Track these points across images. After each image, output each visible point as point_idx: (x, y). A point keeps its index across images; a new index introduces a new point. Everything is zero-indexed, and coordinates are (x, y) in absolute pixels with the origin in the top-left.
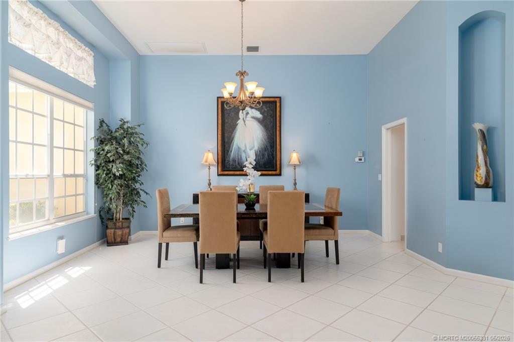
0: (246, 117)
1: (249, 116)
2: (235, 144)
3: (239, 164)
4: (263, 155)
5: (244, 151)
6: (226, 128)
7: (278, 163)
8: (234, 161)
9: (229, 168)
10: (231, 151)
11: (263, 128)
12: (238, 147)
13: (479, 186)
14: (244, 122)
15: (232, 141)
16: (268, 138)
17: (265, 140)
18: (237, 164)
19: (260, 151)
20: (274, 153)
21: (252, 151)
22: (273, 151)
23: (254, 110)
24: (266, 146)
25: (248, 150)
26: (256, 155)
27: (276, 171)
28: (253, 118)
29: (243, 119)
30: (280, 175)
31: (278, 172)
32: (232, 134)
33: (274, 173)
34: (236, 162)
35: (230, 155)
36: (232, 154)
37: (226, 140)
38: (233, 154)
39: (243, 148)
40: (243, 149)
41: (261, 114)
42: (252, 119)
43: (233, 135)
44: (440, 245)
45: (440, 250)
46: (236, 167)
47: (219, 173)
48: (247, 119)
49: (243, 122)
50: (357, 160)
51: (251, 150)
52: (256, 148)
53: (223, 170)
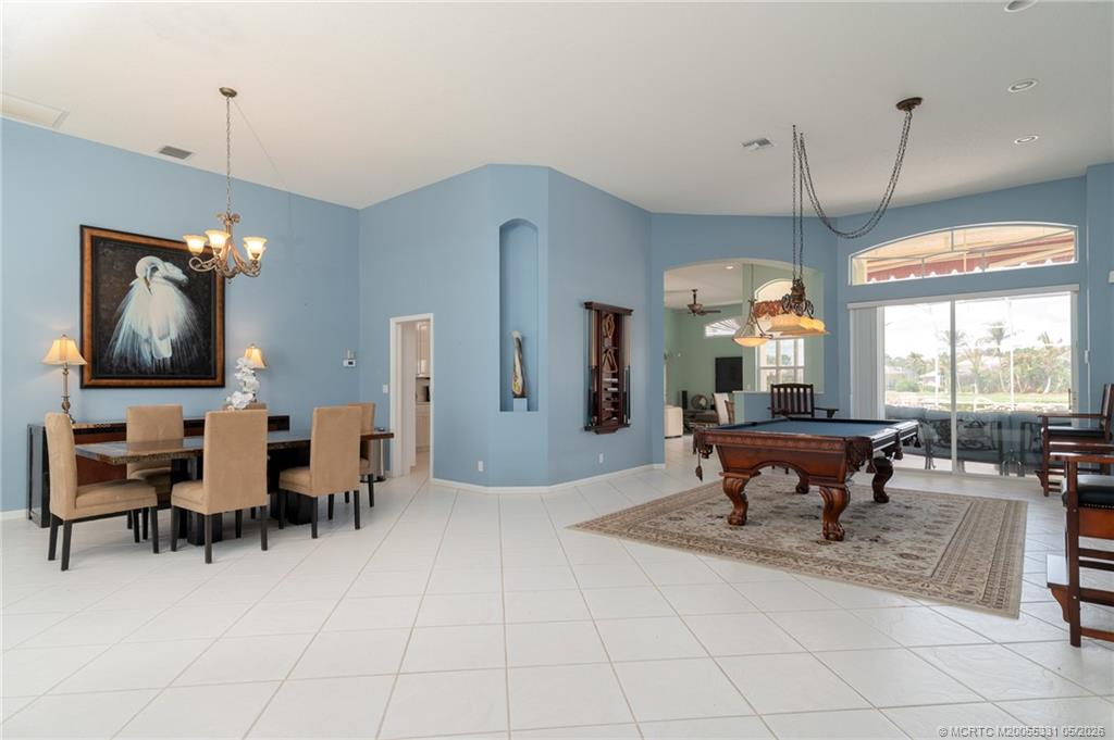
0: (151, 276)
1: (157, 274)
2: (124, 326)
3: (134, 365)
4: (189, 350)
5: (147, 341)
6: (101, 291)
7: (219, 365)
8: (123, 358)
9: (111, 372)
10: (116, 339)
11: (188, 301)
12: (134, 333)
13: (516, 396)
14: (148, 284)
15: (119, 317)
16: (198, 319)
17: (193, 322)
18: (129, 365)
19: (181, 343)
20: (212, 347)
21: (165, 341)
22: (209, 343)
23: (168, 265)
24: (195, 334)
25: (155, 338)
26: (173, 348)
27: (215, 379)
28: (167, 278)
29: (145, 278)
30: (222, 385)
31: (218, 381)
32: (118, 305)
33: (211, 382)
34: (129, 361)
35: (113, 347)
36: (118, 346)
37: (103, 315)
38: (120, 344)
39: (143, 334)
40: (144, 337)
41: (184, 273)
42: (164, 281)
43: (121, 307)
44: (481, 464)
45: (481, 469)
46: (128, 371)
47: (86, 382)
48: (154, 279)
49: (145, 285)
50: (346, 363)
51: (161, 339)
52: (174, 335)
53: (94, 376)
